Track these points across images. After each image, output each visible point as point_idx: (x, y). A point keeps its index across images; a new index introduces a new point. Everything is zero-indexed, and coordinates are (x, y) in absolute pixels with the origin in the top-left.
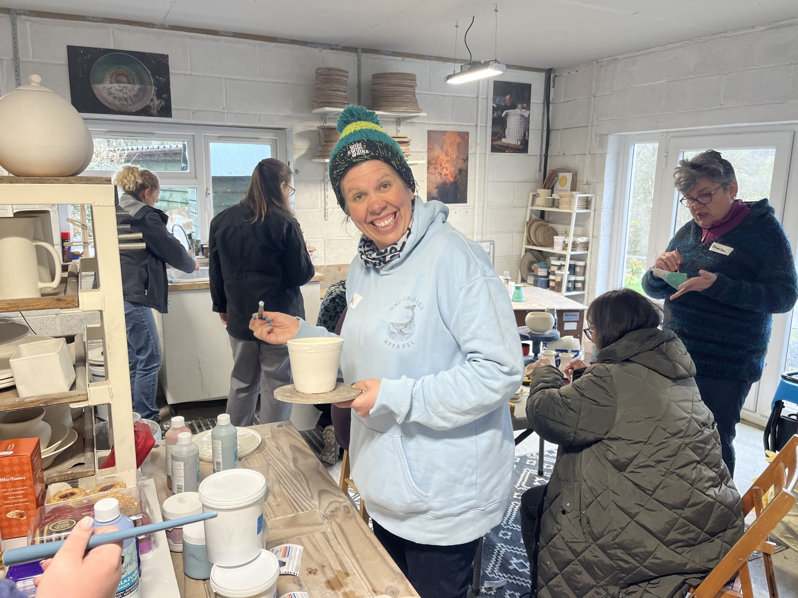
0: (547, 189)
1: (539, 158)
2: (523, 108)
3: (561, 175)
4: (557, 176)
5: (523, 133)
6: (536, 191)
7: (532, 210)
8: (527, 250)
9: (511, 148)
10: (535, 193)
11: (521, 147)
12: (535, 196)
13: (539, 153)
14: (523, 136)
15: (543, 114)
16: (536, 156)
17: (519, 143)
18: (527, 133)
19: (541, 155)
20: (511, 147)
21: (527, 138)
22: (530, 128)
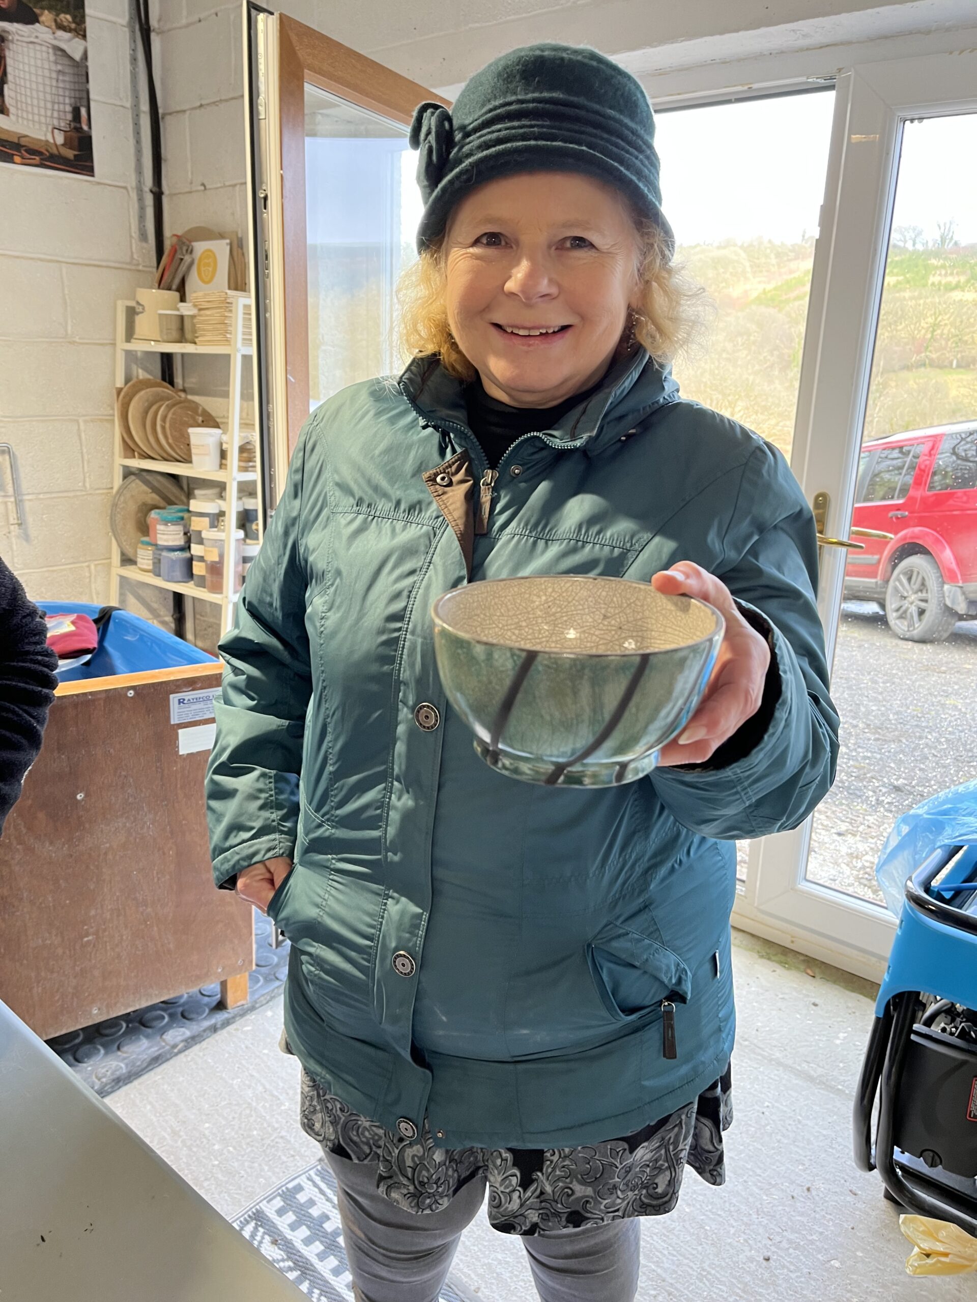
0: (163, 289)
1: (134, 196)
2: (61, 27)
3: (200, 247)
4: (191, 251)
5: (68, 108)
6: (133, 297)
7: (129, 354)
8: (128, 473)
9: (33, 152)
10: (132, 304)
11: (70, 154)
12: (131, 313)
13: (132, 182)
14: (69, 117)
15: (134, 60)
16: (125, 188)
17: (60, 139)
18: (83, 111)
19: (140, 191)
20: (32, 146)
21: (85, 128)
22: (92, 96)
